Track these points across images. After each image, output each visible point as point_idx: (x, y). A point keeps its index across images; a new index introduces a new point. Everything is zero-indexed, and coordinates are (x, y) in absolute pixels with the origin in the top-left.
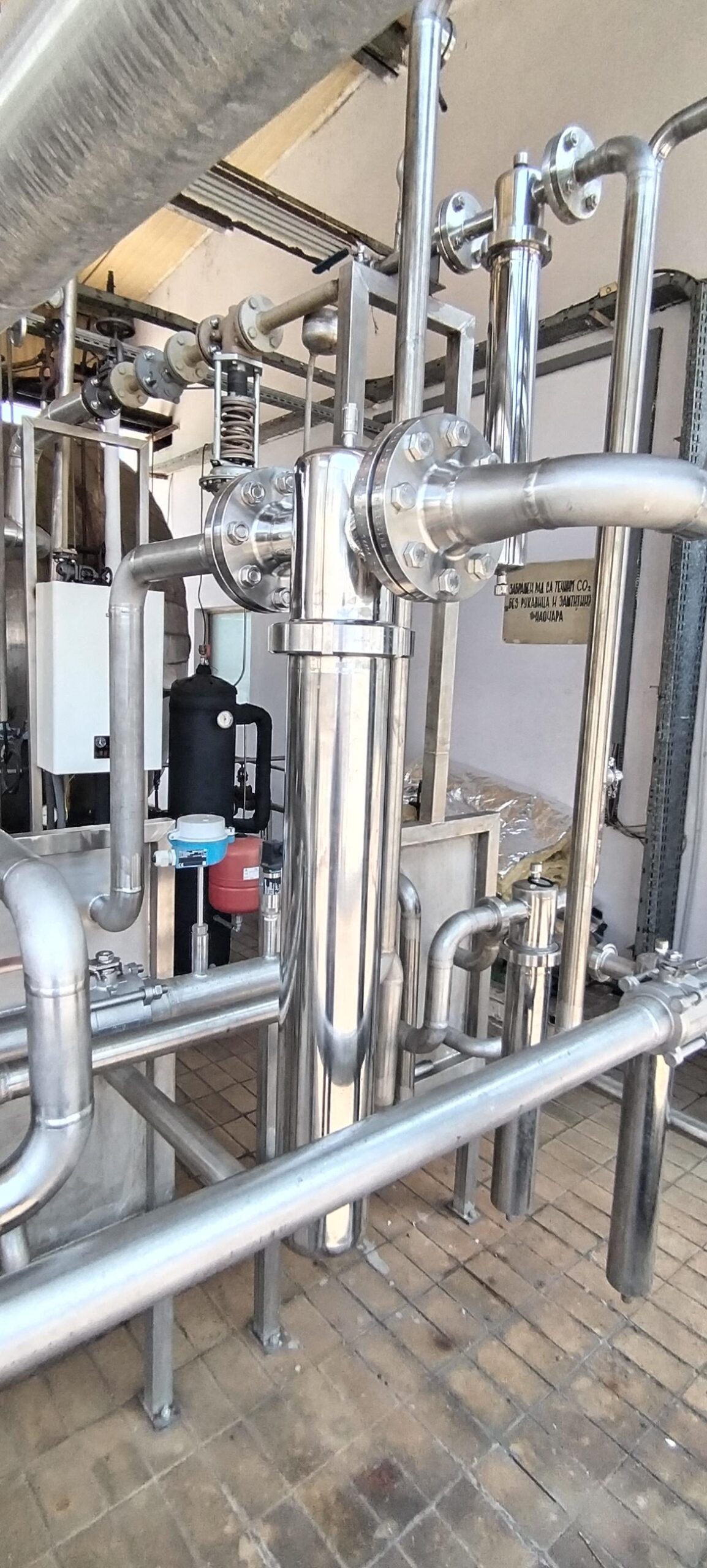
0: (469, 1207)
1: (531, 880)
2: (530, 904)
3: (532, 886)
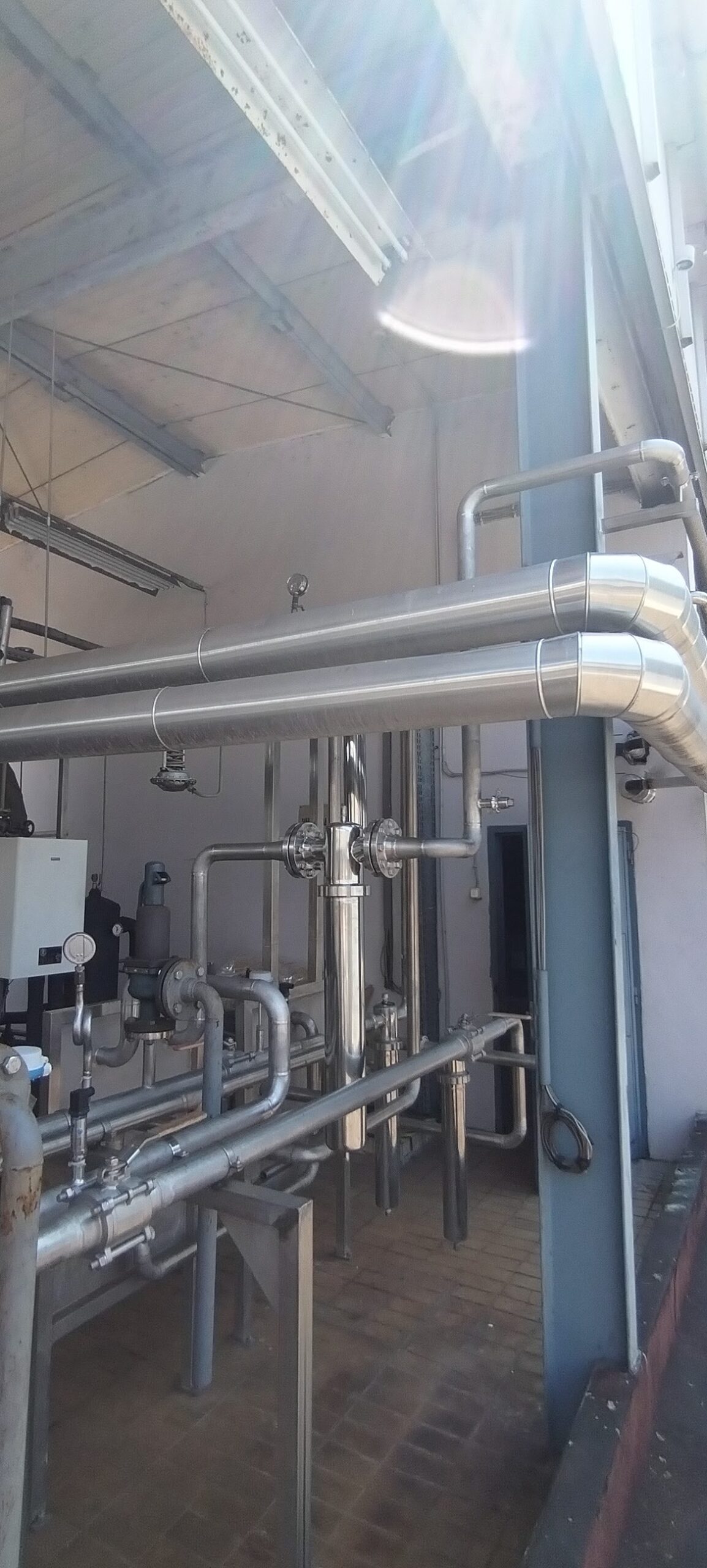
0: (347, 1249)
1: (383, 1003)
2: (385, 1015)
3: (385, 1006)
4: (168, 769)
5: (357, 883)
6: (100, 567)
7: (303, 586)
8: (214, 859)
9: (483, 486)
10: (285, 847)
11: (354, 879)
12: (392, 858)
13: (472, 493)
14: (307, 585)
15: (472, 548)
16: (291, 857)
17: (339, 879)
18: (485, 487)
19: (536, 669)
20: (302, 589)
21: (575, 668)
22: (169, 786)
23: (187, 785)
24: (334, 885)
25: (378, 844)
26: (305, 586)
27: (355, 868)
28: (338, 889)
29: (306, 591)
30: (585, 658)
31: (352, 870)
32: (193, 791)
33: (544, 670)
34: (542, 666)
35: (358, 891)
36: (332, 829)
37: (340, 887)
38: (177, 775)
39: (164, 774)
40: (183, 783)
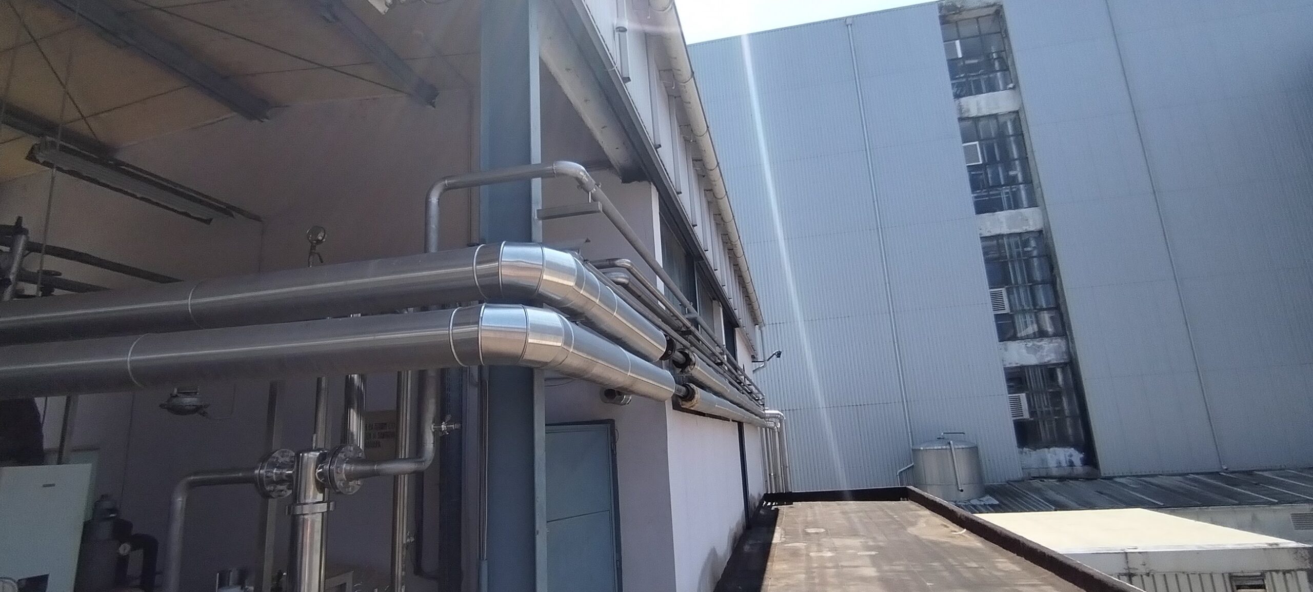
4: (179, 395)
5: (322, 500)
6: (144, 196)
7: (321, 236)
8: (192, 485)
9: (445, 181)
10: (257, 472)
11: (320, 497)
12: (351, 477)
13: (437, 184)
14: (324, 235)
15: (436, 227)
16: (261, 479)
17: (305, 498)
18: (446, 182)
19: (449, 331)
20: (320, 238)
21: (476, 331)
22: (180, 411)
23: (197, 409)
24: (300, 504)
25: (337, 468)
26: (323, 235)
27: (320, 487)
28: (302, 507)
29: (324, 240)
30: (484, 324)
31: (318, 490)
32: (204, 414)
33: (455, 331)
34: (454, 328)
35: (323, 507)
36: (301, 454)
37: (304, 506)
38: (188, 401)
39: (175, 400)
40: (194, 407)
